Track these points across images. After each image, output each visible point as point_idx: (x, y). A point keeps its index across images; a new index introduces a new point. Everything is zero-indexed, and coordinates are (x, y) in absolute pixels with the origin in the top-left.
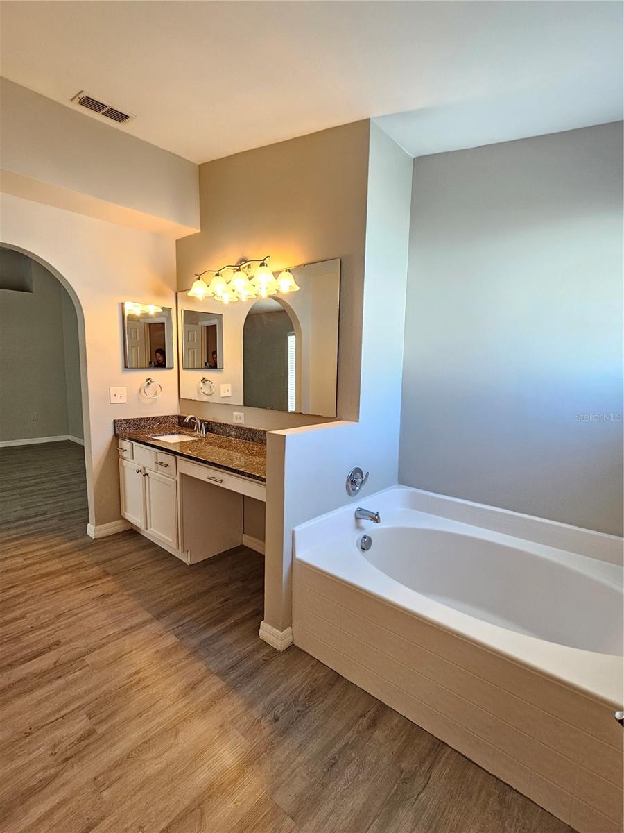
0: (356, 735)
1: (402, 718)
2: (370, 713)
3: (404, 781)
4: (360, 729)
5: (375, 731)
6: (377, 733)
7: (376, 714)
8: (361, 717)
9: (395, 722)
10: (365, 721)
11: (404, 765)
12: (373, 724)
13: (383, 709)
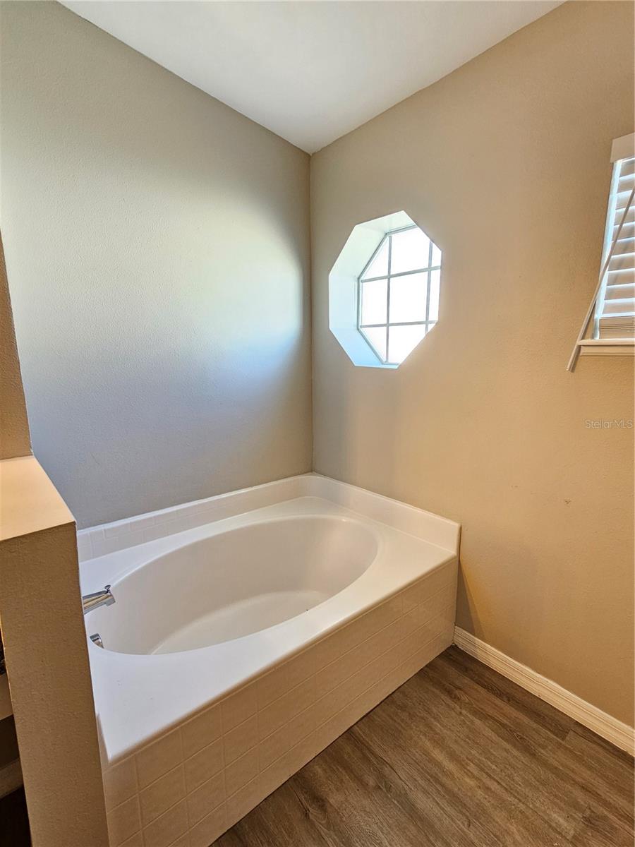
0: (332, 833)
1: (316, 759)
2: (302, 798)
3: (389, 789)
4: (324, 822)
5: (329, 802)
6: (332, 801)
7: (306, 793)
8: (307, 815)
9: (320, 771)
10: (313, 812)
11: (371, 782)
12: (321, 802)
13: (300, 781)
